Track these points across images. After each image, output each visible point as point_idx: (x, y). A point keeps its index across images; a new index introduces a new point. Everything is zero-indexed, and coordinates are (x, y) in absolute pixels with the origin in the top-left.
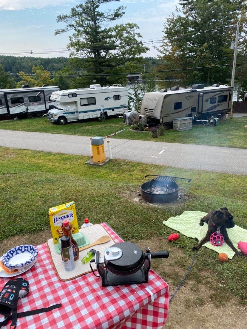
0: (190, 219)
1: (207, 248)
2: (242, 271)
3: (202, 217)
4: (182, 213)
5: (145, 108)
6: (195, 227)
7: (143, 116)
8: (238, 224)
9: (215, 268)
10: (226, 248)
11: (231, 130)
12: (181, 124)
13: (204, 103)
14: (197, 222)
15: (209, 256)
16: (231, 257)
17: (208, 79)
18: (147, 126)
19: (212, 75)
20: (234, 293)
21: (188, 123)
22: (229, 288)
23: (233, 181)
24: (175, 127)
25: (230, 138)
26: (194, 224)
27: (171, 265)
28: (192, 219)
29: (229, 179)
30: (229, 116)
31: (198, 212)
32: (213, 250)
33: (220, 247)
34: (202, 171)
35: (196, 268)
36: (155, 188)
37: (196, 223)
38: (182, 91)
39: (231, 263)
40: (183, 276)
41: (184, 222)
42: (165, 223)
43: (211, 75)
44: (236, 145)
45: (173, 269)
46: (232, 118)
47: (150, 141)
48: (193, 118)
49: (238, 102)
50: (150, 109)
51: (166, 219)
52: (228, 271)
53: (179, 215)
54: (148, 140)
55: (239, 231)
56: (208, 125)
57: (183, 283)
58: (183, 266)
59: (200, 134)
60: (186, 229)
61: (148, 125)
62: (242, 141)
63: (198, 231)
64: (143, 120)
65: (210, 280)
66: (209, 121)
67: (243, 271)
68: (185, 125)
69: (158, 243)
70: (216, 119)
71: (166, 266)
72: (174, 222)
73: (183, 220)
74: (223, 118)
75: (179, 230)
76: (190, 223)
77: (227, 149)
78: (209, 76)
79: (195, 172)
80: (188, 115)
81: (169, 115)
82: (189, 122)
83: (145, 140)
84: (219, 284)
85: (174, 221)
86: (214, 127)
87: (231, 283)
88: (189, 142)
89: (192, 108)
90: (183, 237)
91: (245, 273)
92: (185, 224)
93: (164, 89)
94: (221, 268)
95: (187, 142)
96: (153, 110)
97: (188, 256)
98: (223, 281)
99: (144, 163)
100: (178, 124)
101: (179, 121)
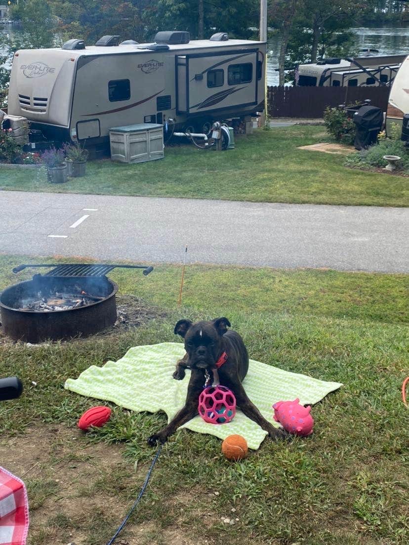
0: (147, 366)
1: (193, 432)
2: (284, 474)
3: (179, 356)
4: (124, 354)
5: (21, 96)
6: (160, 384)
7: (15, 119)
8: (277, 363)
9: (214, 479)
10: (244, 424)
11: (266, 159)
12: (131, 143)
13: (192, 84)
14: (166, 371)
15: (197, 452)
16: (257, 444)
17: (201, 22)
18: (32, 150)
19: (211, 12)
20: (262, 533)
21: (151, 140)
22: (250, 523)
23: (277, 286)
24: (116, 152)
25: (264, 180)
26: (157, 377)
27: (84, 494)
28: (152, 365)
29: (266, 282)
30: (260, 124)
31: (168, 345)
32: (207, 435)
33: (228, 424)
34: (196, 267)
35: (158, 488)
36: (46, 302)
37: (162, 375)
38: (129, 47)
39: (257, 458)
40: (121, 516)
41: (130, 375)
42: (71, 384)
43: (206, 11)
44: (281, 194)
45: (91, 502)
46: (267, 129)
47: (41, 191)
48: (164, 127)
49: (281, 88)
50: (35, 99)
51: (75, 376)
52: (248, 480)
53: (115, 361)
54: (36, 190)
55: (277, 379)
56: (207, 147)
57: (118, 536)
58: (121, 489)
59: (185, 171)
60: (132, 392)
61: (33, 146)
62: (294, 184)
63: (169, 393)
64: (16, 130)
65: (199, 512)
66: (210, 136)
67: (287, 472)
68: (143, 145)
69: (45, 441)
70: (226, 129)
71: (70, 498)
72: (98, 381)
73: (125, 371)
74: (245, 129)
75: (114, 397)
76: (145, 375)
77: (258, 207)
78: (202, 15)
79: (175, 270)
80: (149, 119)
81: (95, 117)
82: (153, 137)
83: (28, 190)
84: (222, 518)
85: (100, 378)
86: (223, 152)
87: (257, 510)
88: (159, 191)
89: (158, 98)
90: (125, 414)
91: (292, 477)
92: (130, 382)
93: (73, 40)
94: (230, 477)
95: (150, 193)
96: (46, 100)
97: (136, 462)
98: (233, 510)
99: (25, 255)
100: (123, 143)
101: (125, 134)
